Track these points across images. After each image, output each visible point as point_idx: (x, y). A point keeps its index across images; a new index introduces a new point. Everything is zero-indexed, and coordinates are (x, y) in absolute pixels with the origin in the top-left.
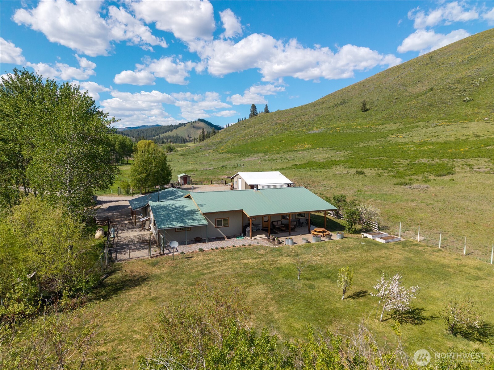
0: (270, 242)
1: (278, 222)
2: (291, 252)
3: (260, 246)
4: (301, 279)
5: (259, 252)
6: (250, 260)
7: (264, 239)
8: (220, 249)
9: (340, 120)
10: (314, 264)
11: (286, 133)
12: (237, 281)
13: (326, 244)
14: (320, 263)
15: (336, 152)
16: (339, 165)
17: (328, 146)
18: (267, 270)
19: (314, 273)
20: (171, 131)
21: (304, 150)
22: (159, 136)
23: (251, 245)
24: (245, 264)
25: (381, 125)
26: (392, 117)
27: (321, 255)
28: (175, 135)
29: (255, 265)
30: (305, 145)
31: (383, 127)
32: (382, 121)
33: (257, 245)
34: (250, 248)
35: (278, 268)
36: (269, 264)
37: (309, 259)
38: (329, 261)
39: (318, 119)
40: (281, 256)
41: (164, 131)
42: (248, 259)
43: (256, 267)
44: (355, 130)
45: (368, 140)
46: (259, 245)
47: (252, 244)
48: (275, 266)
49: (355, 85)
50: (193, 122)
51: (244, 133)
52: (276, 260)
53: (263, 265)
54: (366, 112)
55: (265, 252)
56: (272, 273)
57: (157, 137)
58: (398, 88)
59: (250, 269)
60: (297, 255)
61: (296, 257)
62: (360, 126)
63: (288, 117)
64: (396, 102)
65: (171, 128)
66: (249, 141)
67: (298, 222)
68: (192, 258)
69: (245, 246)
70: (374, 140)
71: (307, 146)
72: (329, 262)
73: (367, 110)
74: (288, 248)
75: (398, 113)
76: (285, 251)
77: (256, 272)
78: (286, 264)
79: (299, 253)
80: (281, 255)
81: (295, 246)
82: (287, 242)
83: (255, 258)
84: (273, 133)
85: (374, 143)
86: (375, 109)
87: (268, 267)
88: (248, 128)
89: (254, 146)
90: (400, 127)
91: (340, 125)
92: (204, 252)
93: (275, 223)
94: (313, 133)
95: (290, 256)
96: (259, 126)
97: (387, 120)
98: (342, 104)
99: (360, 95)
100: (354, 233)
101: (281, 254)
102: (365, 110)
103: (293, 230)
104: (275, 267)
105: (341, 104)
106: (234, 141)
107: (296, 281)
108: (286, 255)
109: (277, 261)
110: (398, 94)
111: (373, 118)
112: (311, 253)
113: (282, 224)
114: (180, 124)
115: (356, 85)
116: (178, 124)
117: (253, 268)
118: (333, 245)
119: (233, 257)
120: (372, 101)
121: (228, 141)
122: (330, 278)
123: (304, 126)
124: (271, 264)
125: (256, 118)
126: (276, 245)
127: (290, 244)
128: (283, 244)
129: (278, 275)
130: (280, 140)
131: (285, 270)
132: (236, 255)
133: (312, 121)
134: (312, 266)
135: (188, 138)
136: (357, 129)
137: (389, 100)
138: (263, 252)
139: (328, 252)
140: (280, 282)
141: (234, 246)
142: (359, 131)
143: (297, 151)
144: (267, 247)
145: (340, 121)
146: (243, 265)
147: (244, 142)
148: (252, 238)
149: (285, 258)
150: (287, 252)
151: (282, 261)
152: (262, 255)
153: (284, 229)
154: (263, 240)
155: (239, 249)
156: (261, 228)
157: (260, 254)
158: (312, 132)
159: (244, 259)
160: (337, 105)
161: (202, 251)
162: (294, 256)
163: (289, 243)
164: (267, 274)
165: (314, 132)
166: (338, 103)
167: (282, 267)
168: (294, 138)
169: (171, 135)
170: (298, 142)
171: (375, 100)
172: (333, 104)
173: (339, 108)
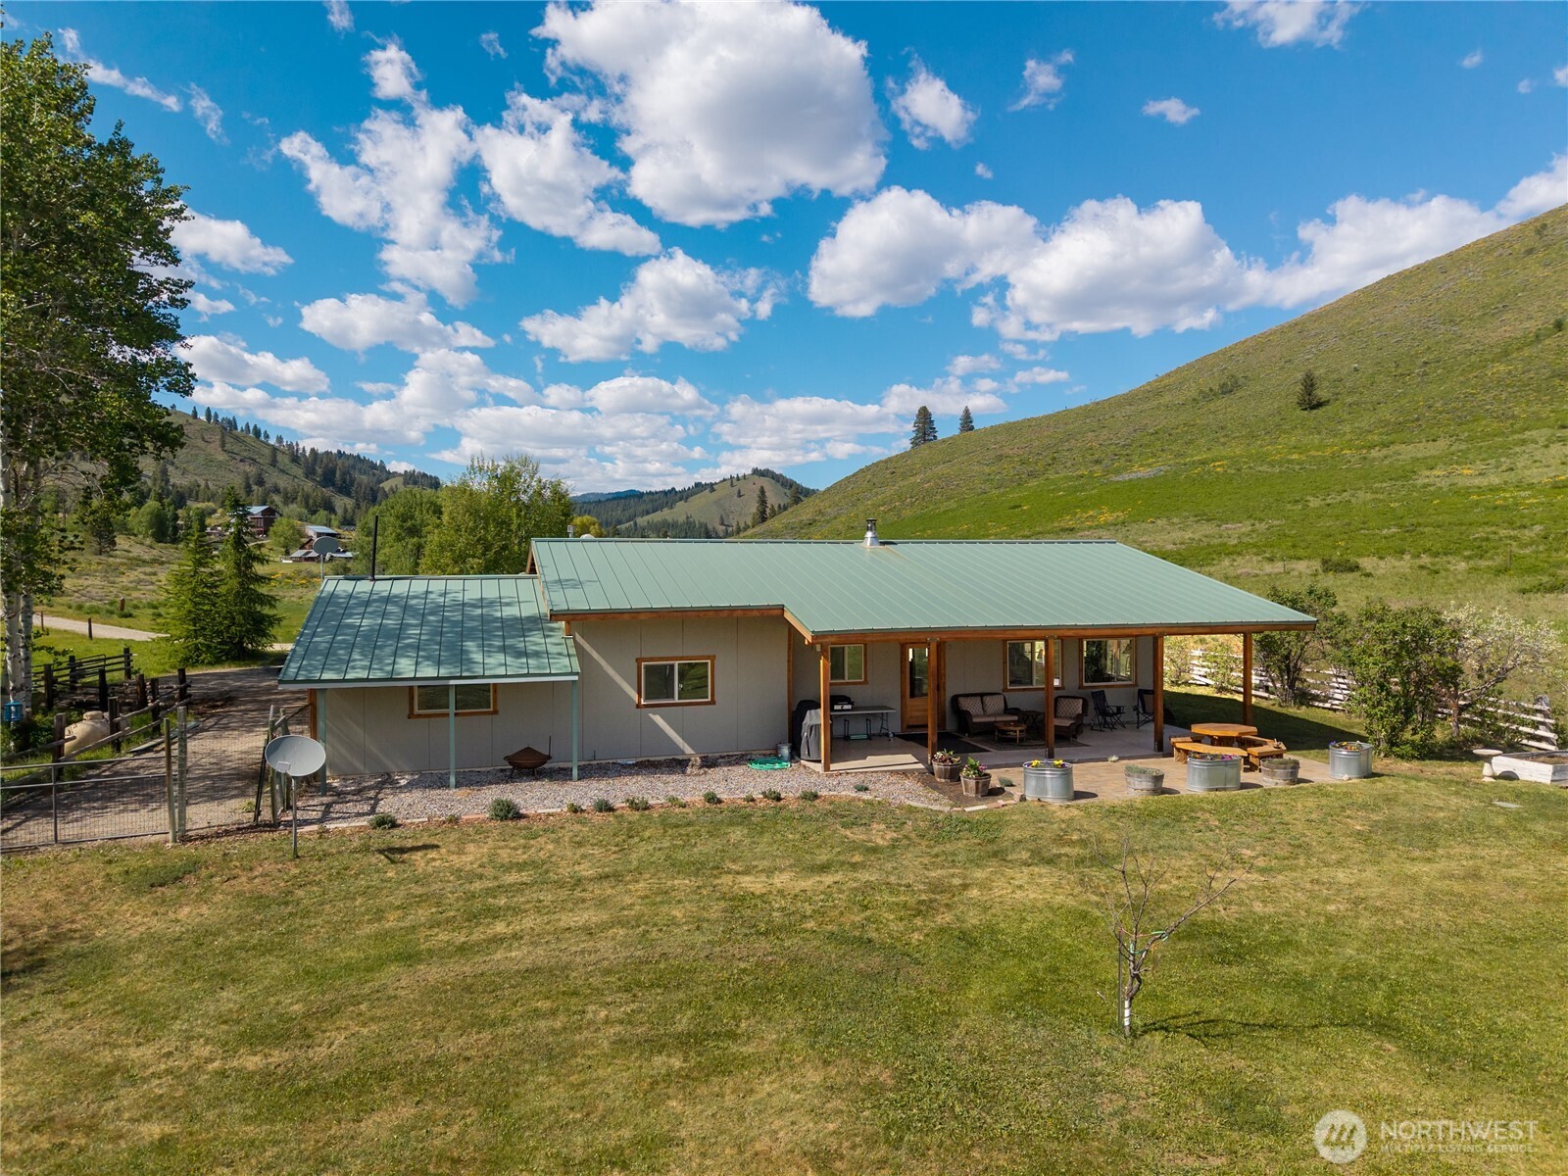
0: (935, 788)
1: (987, 699)
2: (1060, 840)
3: (870, 803)
4: (1147, 1029)
5: (857, 835)
6: (781, 880)
7: (904, 773)
8: (627, 812)
9: (1222, 440)
10: (1227, 915)
11: (1033, 483)
12: (628, 1020)
13: (1274, 804)
14: (1270, 909)
15: (1219, 526)
16: (1239, 554)
17: (1187, 514)
18: (883, 946)
19: (1242, 985)
20: (672, 508)
21: (1097, 527)
22: (635, 524)
23: (816, 796)
24: (738, 901)
25: (1377, 448)
26: (1418, 419)
27: (1261, 863)
28: (682, 519)
29: (808, 909)
30: (1103, 513)
31: (1385, 452)
32: (1381, 434)
33: (854, 799)
34: (810, 811)
35: (963, 936)
36: (905, 906)
37: (1180, 883)
38: (1327, 901)
39: (1145, 441)
40: (994, 862)
41: (649, 506)
42: (770, 872)
43: (811, 924)
44: (1281, 466)
45: (1338, 487)
46: (866, 796)
47: (824, 793)
48: (945, 918)
49: (1271, 334)
50: (738, 479)
51: (889, 491)
52: (956, 881)
53: (866, 907)
54: (1315, 411)
55: (890, 835)
56: (914, 971)
57: (627, 525)
58: (1427, 333)
59: (766, 934)
60: (1103, 860)
61: (1094, 872)
62: (1300, 453)
63: (1038, 439)
64: (1425, 374)
65: (670, 497)
66: (907, 513)
67: (1091, 705)
68: (418, 856)
69: (779, 799)
70: (1360, 489)
71: (1107, 517)
72: (1331, 908)
73: (1319, 405)
74: (1040, 816)
75: (1438, 405)
76: (1017, 836)
77: (795, 961)
78: (1022, 912)
79: (1111, 849)
80: (995, 854)
81: (1085, 809)
82: (1032, 783)
83: (824, 868)
84: (987, 487)
85: (1364, 496)
86: (1349, 400)
87: (896, 927)
88: (904, 476)
89: (921, 528)
90: (1453, 448)
91: (1224, 453)
92: (522, 823)
93: (971, 706)
94: (1130, 480)
95: (1050, 861)
96: (941, 469)
97: (1401, 429)
98: (1226, 390)
99: (1290, 361)
100: (1422, 758)
101: (990, 848)
102: (1310, 403)
103: (1067, 737)
104: (942, 930)
105: (1224, 393)
106: (857, 516)
107: (1105, 1044)
108: (1025, 855)
109: (965, 887)
110: (1429, 348)
111: (1348, 428)
112: (1190, 849)
113: (1007, 711)
114: (698, 485)
115: (1273, 333)
116: (691, 484)
117: (788, 929)
118: (1320, 807)
119: (681, 856)
120: (1335, 376)
121: (835, 518)
122: (1385, 1027)
123: (1097, 462)
124: (923, 909)
125: (930, 447)
126: (968, 802)
127: (1049, 798)
128: (1011, 796)
129: (959, 984)
130: (1012, 504)
131: (1017, 954)
132: (704, 847)
133: (1124, 446)
134: (1215, 930)
135: (721, 529)
136: (1289, 462)
137: (1400, 371)
138: (880, 835)
139: (1300, 847)
140: (971, 1044)
141: (712, 799)
142: (1298, 467)
143: (1072, 530)
144: (911, 810)
145: (1224, 444)
146: (723, 904)
147: (887, 516)
148: (833, 767)
149: (1021, 876)
150: (1035, 838)
151: (1000, 889)
152: (875, 850)
153: (1017, 731)
154: (894, 779)
155: (741, 816)
156: (895, 726)
157: (855, 847)
158: (1126, 477)
159: (746, 872)
160: (1209, 395)
161: (504, 818)
162: (1080, 861)
163: (1044, 791)
164: (875, 976)
165: (1133, 476)
166: (1211, 390)
167: (992, 931)
168: (1061, 496)
169: (670, 520)
170: (1078, 507)
171: (1345, 371)
172: (1194, 393)
173: (1218, 403)
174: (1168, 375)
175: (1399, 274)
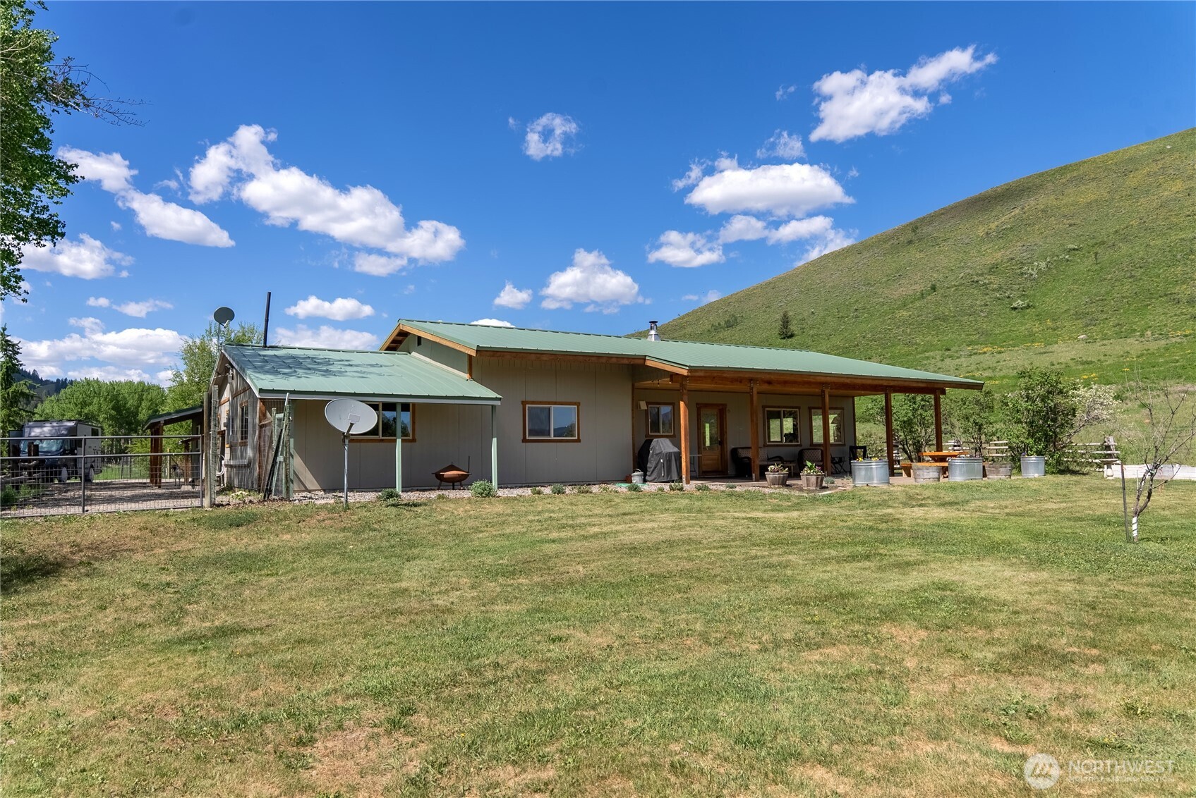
3: (748, 493)
8: (577, 494)
23: (708, 490)
24: (752, 519)
26: (858, 345)
27: (1055, 501)
52: (879, 513)
54: (790, 340)
55: (789, 502)
58: (854, 291)
64: (857, 317)
69: (682, 490)
73: (792, 336)
75: (869, 336)
81: (906, 487)
86: (810, 333)
93: (748, 454)
98: (729, 325)
99: (770, 307)
102: (788, 335)
105: (727, 327)
109: (890, 514)
110: (857, 301)
113: (770, 459)
119: (662, 507)
120: (800, 317)
126: (814, 492)
127: (874, 483)
137: (841, 314)
139: (1068, 496)
144: (783, 495)
146: (745, 520)
149: (916, 510)
151: (916, 514)
160: (717, 328)
161: (487, 497)
162: (941, 505)
163: (871, 478)
166: (719, 324)
171: (806, 314)
172: (707, 326)
173: (725, 334)
174: (688, 315)
175: (832, 253)
